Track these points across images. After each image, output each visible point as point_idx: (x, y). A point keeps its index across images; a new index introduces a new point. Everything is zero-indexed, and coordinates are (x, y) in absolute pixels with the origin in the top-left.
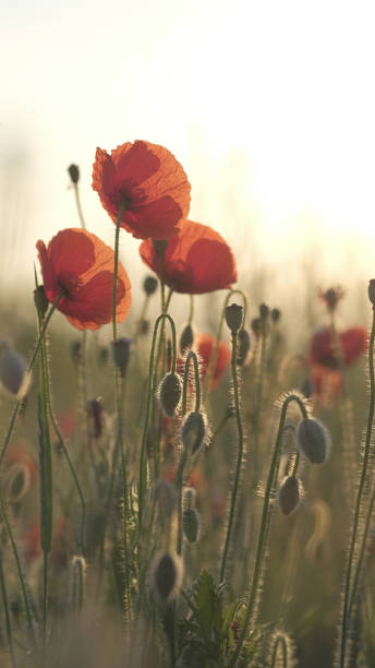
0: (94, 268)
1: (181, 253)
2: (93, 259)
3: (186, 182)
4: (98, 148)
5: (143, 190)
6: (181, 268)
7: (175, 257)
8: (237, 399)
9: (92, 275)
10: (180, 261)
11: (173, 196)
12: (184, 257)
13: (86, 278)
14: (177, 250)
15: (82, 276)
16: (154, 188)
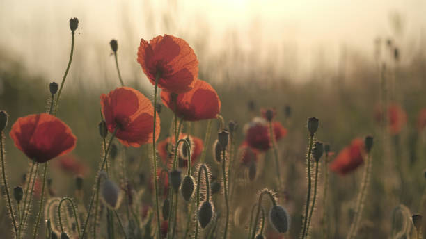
0: (138, 111)
1: (187, 98)
2: (138, 106)
3: (195, 60)
4: (142, 40)
5: (171, 66)
6: (188, 107)
7: (184, 100)
8: (225, 188)
9: (137, 116)
10: (187, 103)
11: (188, 68)
12: (189, 100)
13: (133, 118)
14: (185, 97)
15: (131, 117)
16: (177, 64)
